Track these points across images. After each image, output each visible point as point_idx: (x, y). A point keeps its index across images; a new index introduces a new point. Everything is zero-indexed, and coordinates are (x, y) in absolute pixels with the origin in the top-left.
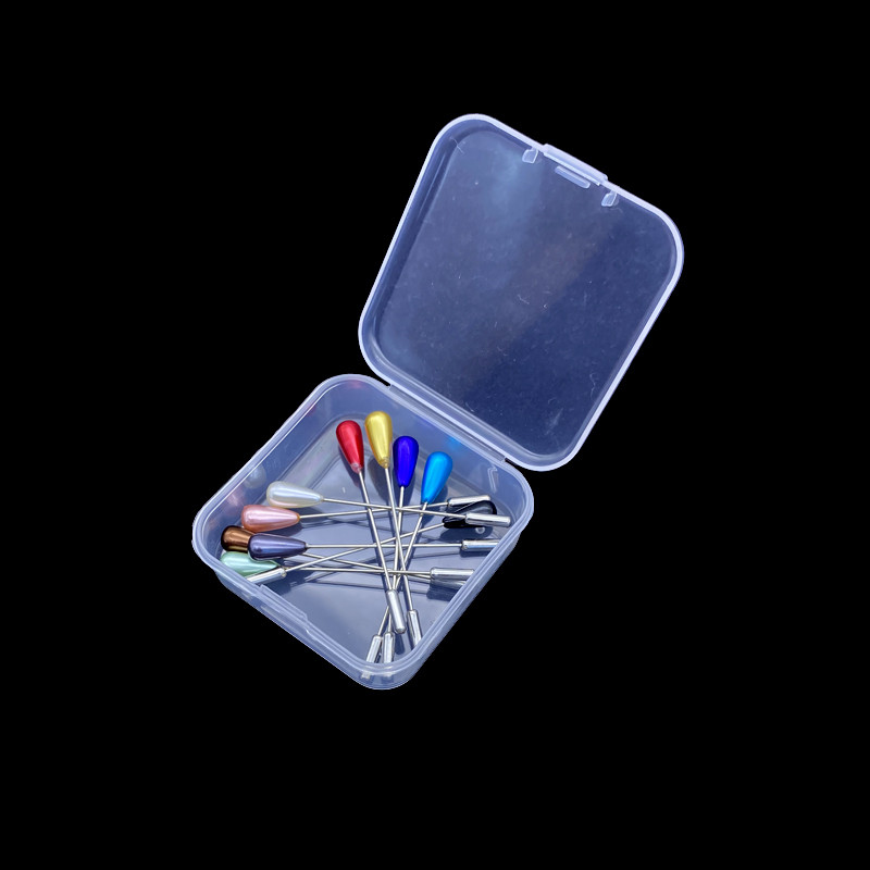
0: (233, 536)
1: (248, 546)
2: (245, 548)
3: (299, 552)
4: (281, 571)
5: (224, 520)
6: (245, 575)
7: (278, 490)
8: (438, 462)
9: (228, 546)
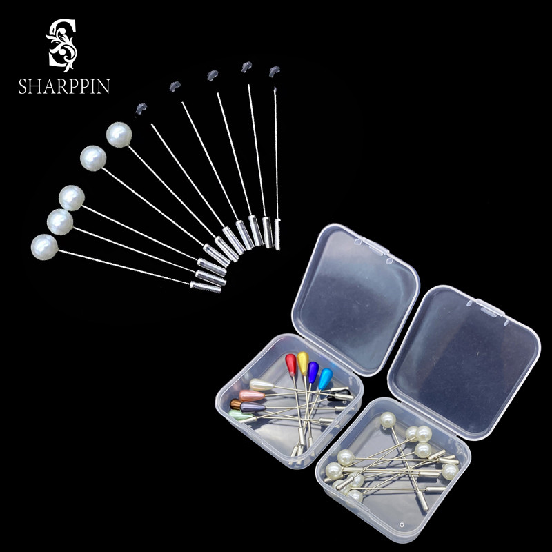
0: (235, 403)
1: (240, 407)
2: (239, 409)
3: (262, 410)
4: (255, 418)
5: (231, 396)
6: (238, 420)
7: (255, 383)
8: (326, 372)
9: (232, 408)
